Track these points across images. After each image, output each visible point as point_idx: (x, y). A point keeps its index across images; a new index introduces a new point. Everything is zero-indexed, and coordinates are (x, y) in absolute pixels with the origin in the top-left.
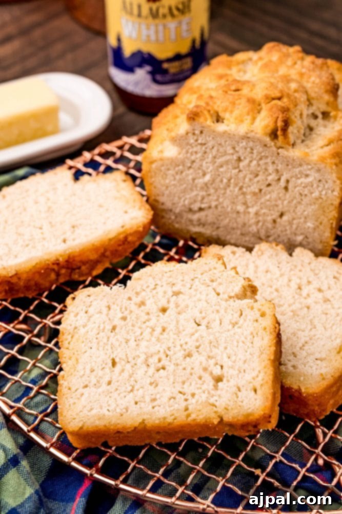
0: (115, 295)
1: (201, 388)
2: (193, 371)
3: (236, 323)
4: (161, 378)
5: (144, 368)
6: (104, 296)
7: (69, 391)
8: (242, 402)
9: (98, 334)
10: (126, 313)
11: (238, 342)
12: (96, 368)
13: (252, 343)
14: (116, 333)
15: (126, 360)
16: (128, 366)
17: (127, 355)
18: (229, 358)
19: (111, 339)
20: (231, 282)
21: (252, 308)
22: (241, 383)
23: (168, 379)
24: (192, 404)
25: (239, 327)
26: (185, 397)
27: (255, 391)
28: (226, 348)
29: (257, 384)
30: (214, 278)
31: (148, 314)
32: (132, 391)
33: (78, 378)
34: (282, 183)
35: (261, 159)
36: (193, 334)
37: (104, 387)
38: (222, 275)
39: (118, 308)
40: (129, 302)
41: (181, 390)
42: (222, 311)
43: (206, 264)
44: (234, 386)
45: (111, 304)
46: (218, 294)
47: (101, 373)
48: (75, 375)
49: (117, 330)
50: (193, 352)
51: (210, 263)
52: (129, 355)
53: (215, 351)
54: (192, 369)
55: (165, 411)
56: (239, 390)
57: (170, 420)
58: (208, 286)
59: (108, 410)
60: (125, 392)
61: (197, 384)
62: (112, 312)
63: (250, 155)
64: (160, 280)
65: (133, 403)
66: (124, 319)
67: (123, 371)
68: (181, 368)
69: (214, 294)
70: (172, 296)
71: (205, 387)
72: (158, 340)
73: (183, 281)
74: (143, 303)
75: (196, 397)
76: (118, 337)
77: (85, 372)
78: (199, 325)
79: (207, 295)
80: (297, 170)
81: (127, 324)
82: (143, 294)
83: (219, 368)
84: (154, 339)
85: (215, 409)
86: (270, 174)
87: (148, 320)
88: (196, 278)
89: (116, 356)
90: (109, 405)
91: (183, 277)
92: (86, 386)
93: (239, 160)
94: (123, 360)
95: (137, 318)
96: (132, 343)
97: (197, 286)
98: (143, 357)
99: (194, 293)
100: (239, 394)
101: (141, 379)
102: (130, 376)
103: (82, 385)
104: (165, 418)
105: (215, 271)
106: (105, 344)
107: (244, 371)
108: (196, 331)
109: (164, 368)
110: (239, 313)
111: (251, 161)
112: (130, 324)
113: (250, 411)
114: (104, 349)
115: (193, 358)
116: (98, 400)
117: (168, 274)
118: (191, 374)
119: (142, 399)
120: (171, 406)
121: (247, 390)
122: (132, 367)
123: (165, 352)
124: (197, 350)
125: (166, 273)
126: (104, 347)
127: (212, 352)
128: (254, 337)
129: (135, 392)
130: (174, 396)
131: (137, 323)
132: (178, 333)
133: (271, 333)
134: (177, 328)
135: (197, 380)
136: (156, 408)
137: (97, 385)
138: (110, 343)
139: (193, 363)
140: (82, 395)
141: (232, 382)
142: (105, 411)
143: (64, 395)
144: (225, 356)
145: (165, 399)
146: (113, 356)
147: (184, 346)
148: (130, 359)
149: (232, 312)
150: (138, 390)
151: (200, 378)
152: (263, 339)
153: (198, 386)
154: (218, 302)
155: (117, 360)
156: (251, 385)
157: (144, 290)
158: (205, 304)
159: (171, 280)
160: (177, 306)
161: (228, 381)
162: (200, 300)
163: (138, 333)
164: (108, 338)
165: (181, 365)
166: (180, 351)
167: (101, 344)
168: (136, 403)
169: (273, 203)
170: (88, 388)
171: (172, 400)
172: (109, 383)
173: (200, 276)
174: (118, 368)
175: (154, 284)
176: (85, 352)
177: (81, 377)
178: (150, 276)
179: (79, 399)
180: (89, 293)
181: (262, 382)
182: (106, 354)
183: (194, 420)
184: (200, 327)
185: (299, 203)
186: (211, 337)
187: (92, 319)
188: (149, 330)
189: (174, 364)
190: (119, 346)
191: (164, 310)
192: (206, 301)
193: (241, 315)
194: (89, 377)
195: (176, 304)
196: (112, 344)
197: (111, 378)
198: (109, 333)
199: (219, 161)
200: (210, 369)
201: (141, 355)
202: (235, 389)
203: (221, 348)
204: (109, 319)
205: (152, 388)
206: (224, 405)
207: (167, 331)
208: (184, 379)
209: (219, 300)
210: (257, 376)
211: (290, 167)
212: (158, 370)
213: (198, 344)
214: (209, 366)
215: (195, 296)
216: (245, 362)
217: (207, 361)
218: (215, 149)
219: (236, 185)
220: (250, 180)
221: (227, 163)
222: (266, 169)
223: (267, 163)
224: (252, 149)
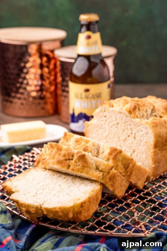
34: (133, 135)
35: (125, 123)
63: (121, 121)
80: (138, 128)
86: (129, 131)
93: (118, 123)
111: (122, 124)
185: (140, 145)
199: (111, 124)
211: (136, 127)
218: (109, 118)
219: (117, 136)
220: (122, 133)
221: (113, 125)
222: (127, 128)
223: (127, 125)
224: (122, 118)
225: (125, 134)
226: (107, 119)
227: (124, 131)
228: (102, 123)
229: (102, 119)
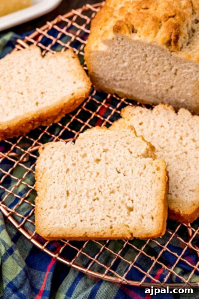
0: (68, 149)
1: (120, 215)
2: (115, 203)
3: (142, 173)
4: (96, 205)
5: (86, 198)
6: (62, 149)
7: (41, 210)
8: (144, 225)
9: (58, 173)
10: (75, 161)
11: (142, 186)
12: (57, 196)
13: (151, 187)
14: (69, 174)
15: (75, 192)
16: (76, 197)
17: (75, 189)
18: (137, 196)
19: (66, 178)
20: (139, 146)
21: (152, 164)
22: (144, 213)
23: (100, 207)
24: (115, 224)
25: (144, 176)
26: (111, 219)
27: (153, 218)
28: (135, 189)
29: (154, 214)
30: (129, 142)
31: (88, 162)
32: (79, 213)
33: (47, 202)
34: (173, 71)
35: (160, 57)
36: (115, 179)
37: (62, 209)
38: (134, 140)
39: (70, 158)
40: (77, 154)
41: (108, 215)
42: (133, 165)
43: (124, 132)
44: (140, 215)
45: (66, 155)
46: (131, 153)
47: (60, 200)
48: (45, 200)
49: (70, 172)
50: (115, 190)
51: (126, 131)
52: (77, 189)
53: (129, 191)
54: (115, 201)
55: (99, 228)
56: (143, 218)
57: (101, 234)
58: (125, 147)
59: (65, 224)
60: (75, 213)
61: (117, 211)
62: (66, 159)
63: (153, 54)
64: (96, 140)
65: (80, 221)
66: (74, 165)
67: (73, 199)
68: (108, 200)
69: (128, 152)
70: (103, 152)
71: (122, 214)
72: (94, 180)
73: (109, 142)
74: (85, 155)
75: (117, 220)
76: (70, 176)
77: (51, 198)
78: (119, 173)
79: (124, 153)
81: (76, 168)
82: (85, 149)
83: (131, 202)
84: (92, 180)
85: (128, 229)
86: (166, 66)
87: (89, 167)
88: (118, 141)
89: (69, 190)
90: (65, 222)
91: (110, 140)
92: (51, 208)
93: (146, 56)
94: (73, 192)
95: (82, 165)
96: (79, 182)
97: (118, 146)
98: (85, 191)
99: (116, 151)
100: (143, 220)
101: (85, 206)
102: (78, 203)
103: (49, 207)
104: (98, 233)
105: (130, 137)
106: (63, 181)
107: (146, 206)
108: (118, 177)
109: (98, 199)
110: (143, 167)
111: (153, 58)
112: (77, 169)
113: (149, 232)
114: (62, 184)
115: (116, 194)
116: (59, 218)
117: (101, 137)
118: (114, 205)
119: (84, 219)
120: (102, 225)
121: (147, 218)
122: (79, 197)
123: (98, 189)
124: (118, 189)
125: (99, 136)
126: (62, 183)
127: (127, 191)
128: (152, 183)
129: (81, 214)
130: (104, 218)
131: (82, 168)
132: (107, 177)
133: (163, 182)
134: (106, 174)
135: (118, 208)
136: (93, 226)
137: (58, 208)
138: (65, 180)
139: (115, 198)
140: (49, 213)
141: (139, 212)
142: (62, 225)
143: (38, 212)
144: (135, 194)
145: (98, 220)
146: (68, 189)
147: (110, 186)
148: (78, 192)
149: (139, 166)
150: (82, 212)
151: (120, 207)
152: (158, 185)
153: (118, 213)
154: (131, 158)
155: (70, 192)
156: (150, 215)
157: (86, 147)
158: (123, 159)
159: (102, 141)
160: (106, 159)
161: (136, 211)
162: (120, 156)
163: (82, 175)
164: (64, 177)
165: (108, 198)
166: (107, 189)
167: (60, 180)
168: (81, 221)
169: (167, 81)
170: (52, 209)
171: (103, 221)
172: (65, 207)
173: (120, 140)
174: (70, 197)
175: (92, 143)
176: (51, 185)
177: (49, 201)
178: (90, 137)
179: (47, 215)
180: (52, 146)
181: (156, 214)
182: (63, 187)
183: (116, 235)
184: (120, 174)
185: (183, 82)
186: (126, 182)
187: (55, 164)
188: (89, 174)
189: (104, 197)
190: (71, 182)
191: (98, 161)
192: (124, 157)
193: (145, 168)
194: (53, 202)
195: (106, 157)
196: (67, 181)
197: (66, 203)
198: (65, 173)
200: (125, 202)
201: (84, 190)
202: (140, 217)
203: (133, 189)
204: (65, 164)
205: (90, 212)
206: (133, 226)
207: (100, 175)
208: (110, 207)
209: (132, 157)
210: (154, 209)
211: (178, 62)
212: (94, 200)
213: (118, 185)
214: (125, 200)
215: (117, 153)
216: (147, 199)
217: (124, 196)
218: (131, 49)
219: (143, 69)
220: (153, 68)
221: (138, 57)
222: (163, 63)
223: (163, 60)
224: (154, 51)
225: (158, 69)
226: (126, 49)
227: (157, 65)
228: (117, 52)
229: (118, 48)
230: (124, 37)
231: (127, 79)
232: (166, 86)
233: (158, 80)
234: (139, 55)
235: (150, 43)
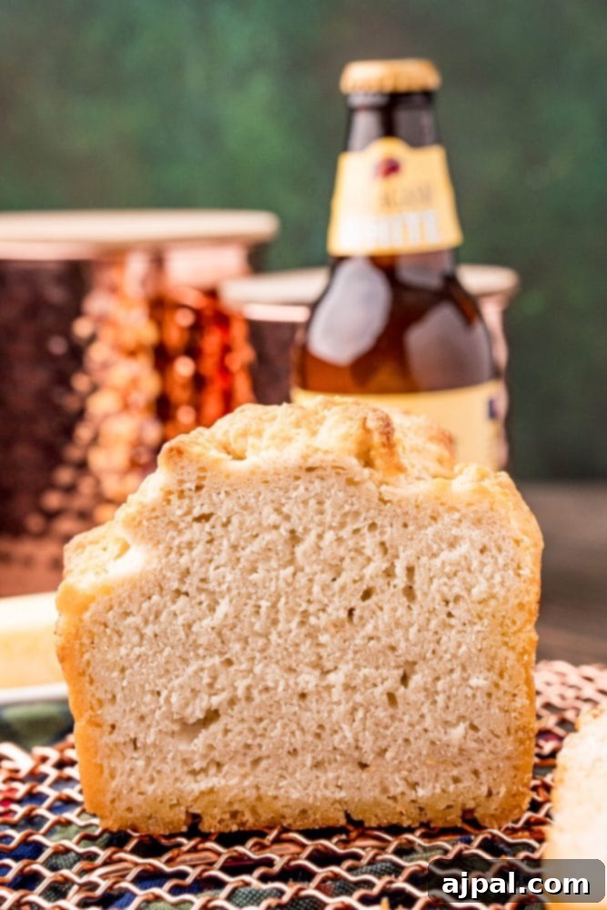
34: (401, 580)
35: (342, 525)
63: (317, 518)
86: (369, 561)
93: (293, 537)
111: (320, 537)
169: (385, 641)
185: (445, 625)
218: (235, 520)
219: (291, 612)
220: (324, 588)
222: (358, 550)
224: (320, 503)
225: (343, 589)
226: (218, 532)
228: (184, 561)
229: (187, 536)
230: (203, 469)
231: (232, 702)
232: (384, 672)
233: (350, 655)
234: (268, 537)
235: (301, 462)
